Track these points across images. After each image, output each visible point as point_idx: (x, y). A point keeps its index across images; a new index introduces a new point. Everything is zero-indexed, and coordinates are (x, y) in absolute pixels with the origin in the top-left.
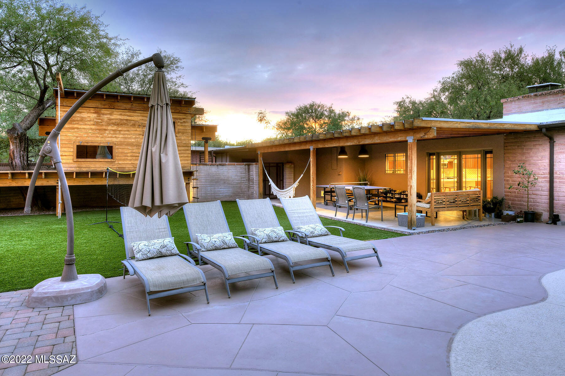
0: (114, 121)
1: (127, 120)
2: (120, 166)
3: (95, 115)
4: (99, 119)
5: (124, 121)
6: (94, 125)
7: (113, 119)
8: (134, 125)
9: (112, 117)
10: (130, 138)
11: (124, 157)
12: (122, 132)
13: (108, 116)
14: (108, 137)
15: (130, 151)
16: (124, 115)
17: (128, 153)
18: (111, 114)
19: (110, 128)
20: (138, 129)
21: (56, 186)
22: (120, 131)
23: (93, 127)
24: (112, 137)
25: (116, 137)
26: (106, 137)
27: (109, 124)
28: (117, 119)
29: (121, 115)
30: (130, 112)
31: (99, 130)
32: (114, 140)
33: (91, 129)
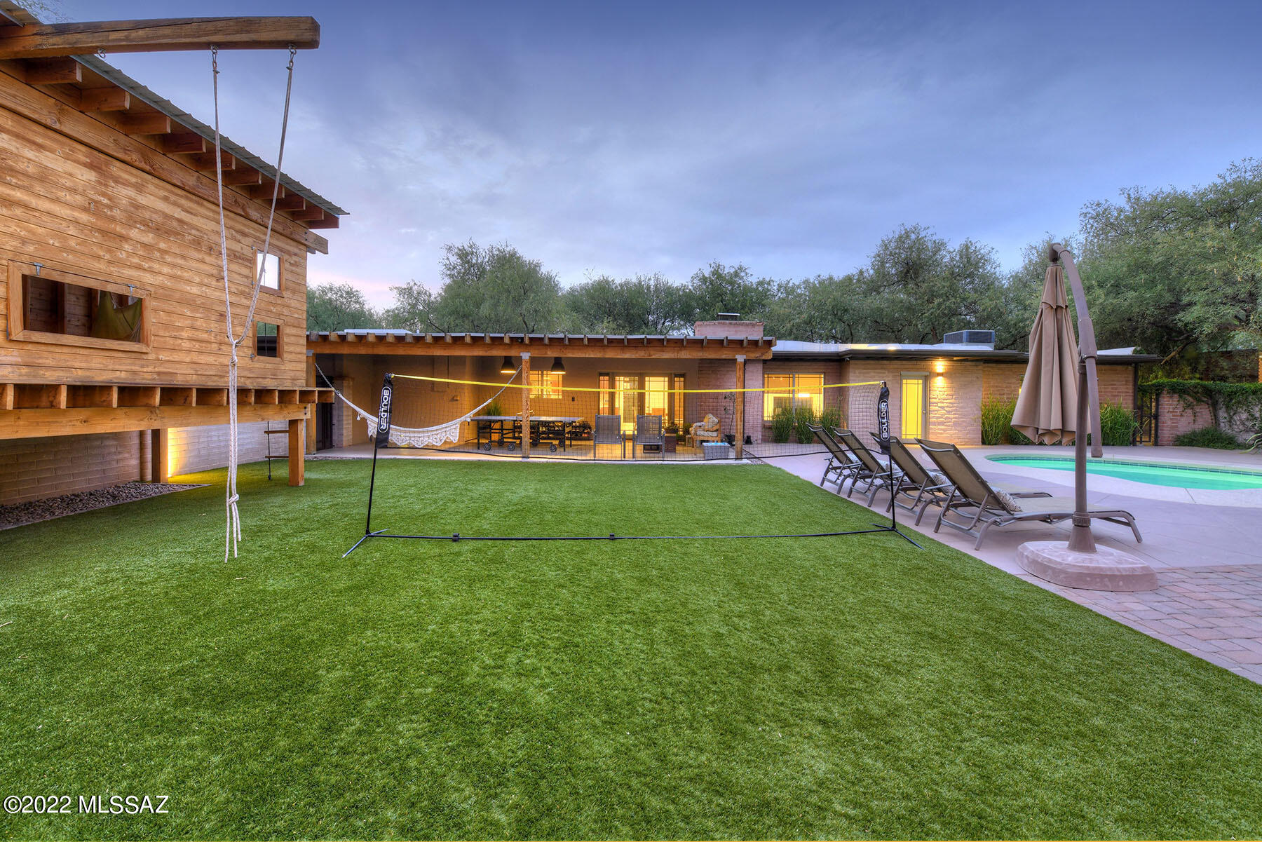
0: (147, 215)
1: (180, 221)
2: (161, 369)
3: (90, 176)
4: (104, 195)
5: (175, 224)
6: (85, 210)
7: (144, 207)
8: (197, 243)
9: (143, 200)
10: (188, 281)
11: (171, 341)
12: (169, 259)
13: (131, 192)
14: (131, 267)
15: (188, 322)
16: (175, 204)
17: (182, 329)
18: (139, 188)
19: (134, 233)
20: (207, 259)
22: (163, 252)
23: (84, 217)
24: (140, 268)
25: (150, 271)
26: (123, 264)
27: (131, 221)
28: (156, 211)
29: (166, 199)
30: (191, 200)
31: (104, 232)
32: (148, 278)
33: (76, 222)
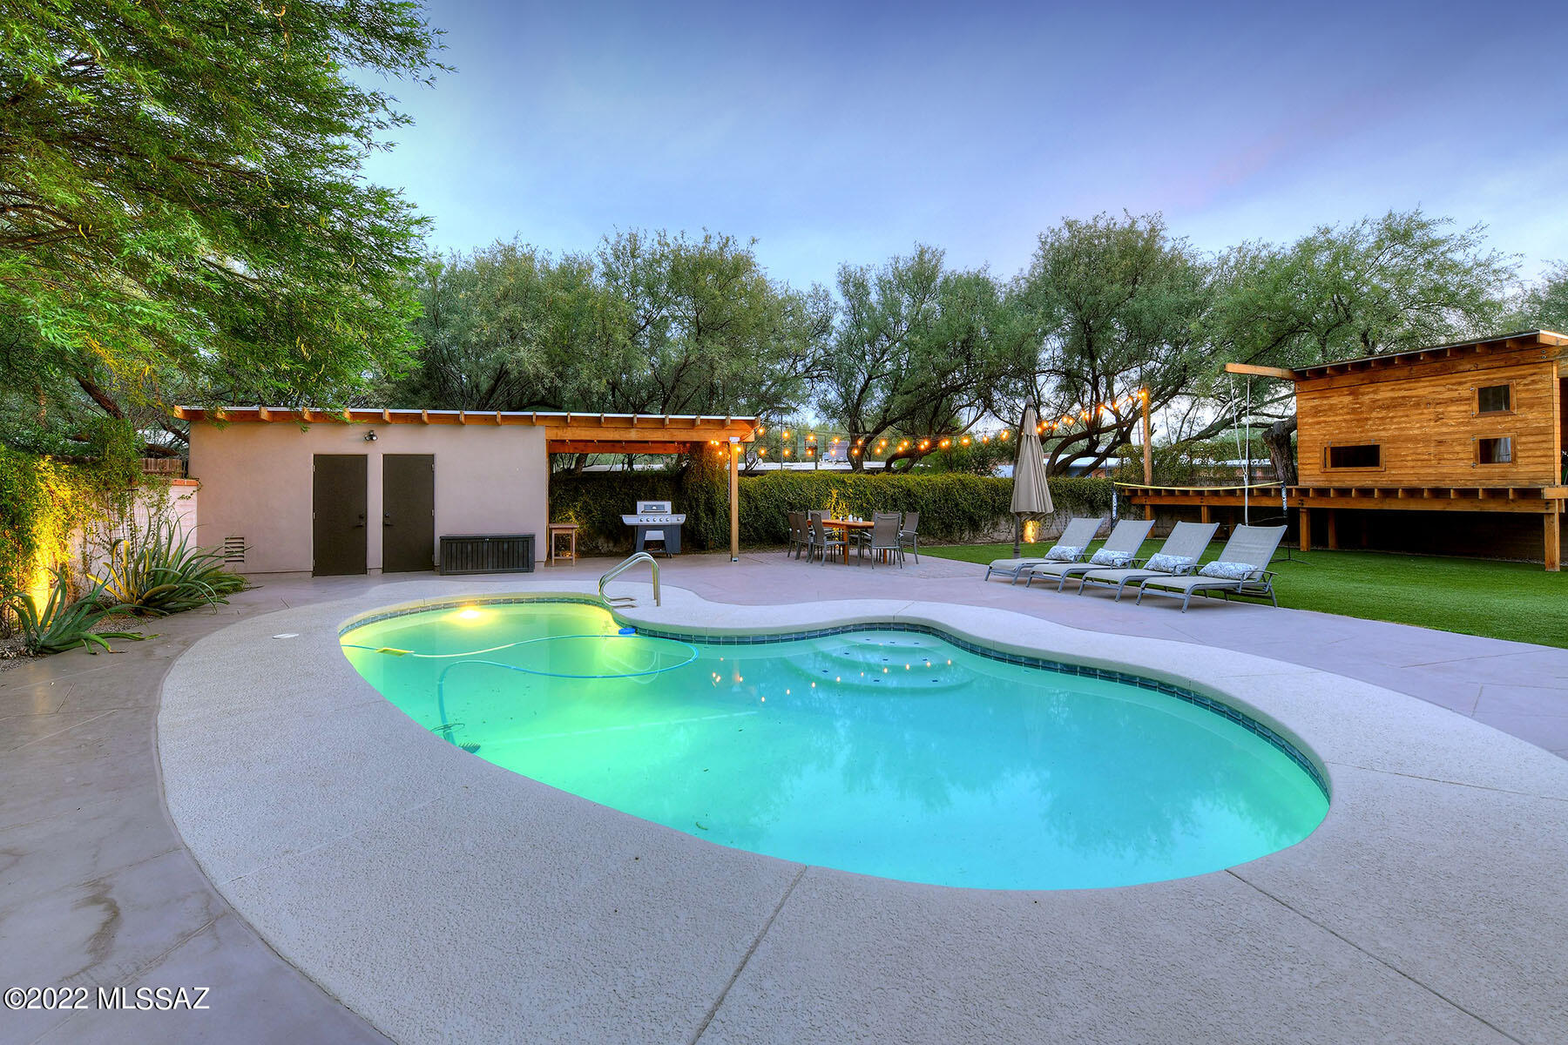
0: (1380, 403)
1: (1403, 397)
2: (1393, 479)
3: (1350, 398)
4: (1356, 403)
5: (1400, 400)
6: (1348, 413)
7: (1379, 400)
8: (1417, 405)
9: (1378, 397)
10: (1410, 429)
11: (1399, 463)
12: (1395, 420)
13: (1371, 396)
14: (1373, 431)
15: (1411, 451)
16: (1400, 390)
17: (1407, 455)
18: (1375, 392)
19: (1374, 414)
20: (1425, 411)
21: (1299, 508)
22: (1392, 417)
23: (1348, 417)
24: (1378, 430)
25: (1384, 429)
26: (1368, 431)
27: (1372, 409)
28: (1386, 399)
29: (1393, 390)
30: (1409, 383)
31: (1358, 420)
32: (1383, 434)
33: (1345, 420)
